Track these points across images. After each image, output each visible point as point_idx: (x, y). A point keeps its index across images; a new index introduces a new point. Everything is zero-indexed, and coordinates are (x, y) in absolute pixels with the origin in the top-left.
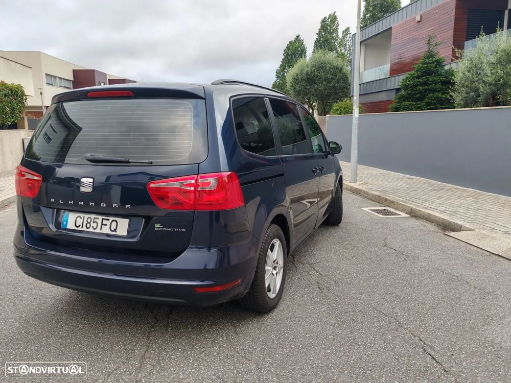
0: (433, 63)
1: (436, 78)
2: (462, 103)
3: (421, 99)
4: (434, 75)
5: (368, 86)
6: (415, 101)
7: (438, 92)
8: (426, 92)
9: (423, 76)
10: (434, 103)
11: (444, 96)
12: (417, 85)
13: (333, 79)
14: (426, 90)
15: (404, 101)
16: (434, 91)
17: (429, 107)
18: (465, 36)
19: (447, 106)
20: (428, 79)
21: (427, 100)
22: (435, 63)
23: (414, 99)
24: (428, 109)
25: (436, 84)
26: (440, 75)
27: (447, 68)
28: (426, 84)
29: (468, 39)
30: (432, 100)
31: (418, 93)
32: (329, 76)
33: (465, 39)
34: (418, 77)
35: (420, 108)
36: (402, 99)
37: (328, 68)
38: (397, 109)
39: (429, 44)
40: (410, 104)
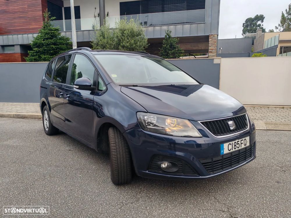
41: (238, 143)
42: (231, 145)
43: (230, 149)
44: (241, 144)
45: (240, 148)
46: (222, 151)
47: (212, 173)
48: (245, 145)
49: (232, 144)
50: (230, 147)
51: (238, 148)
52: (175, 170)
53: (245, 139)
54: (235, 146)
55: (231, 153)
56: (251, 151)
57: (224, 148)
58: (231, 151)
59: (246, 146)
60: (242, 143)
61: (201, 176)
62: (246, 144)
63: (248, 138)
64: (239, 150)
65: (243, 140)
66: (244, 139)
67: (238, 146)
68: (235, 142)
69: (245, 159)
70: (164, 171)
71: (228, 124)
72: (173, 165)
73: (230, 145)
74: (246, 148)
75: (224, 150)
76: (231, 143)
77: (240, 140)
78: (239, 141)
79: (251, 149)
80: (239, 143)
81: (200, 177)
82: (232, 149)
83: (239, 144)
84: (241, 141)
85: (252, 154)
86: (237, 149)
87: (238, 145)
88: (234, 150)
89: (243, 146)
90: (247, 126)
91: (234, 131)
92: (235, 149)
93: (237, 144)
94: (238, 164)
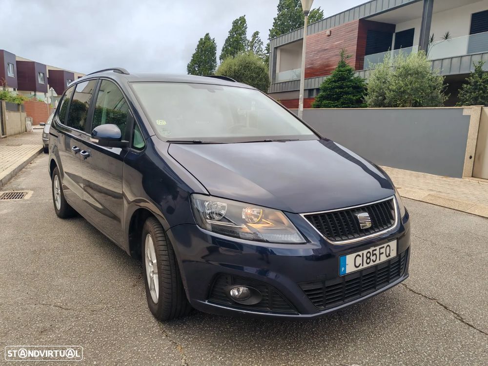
0: (346, 71)
1: (348, 84)
2: (373, 104)
3: (337, 99)
4: (346, 81)
5: (284, 85)
6: (333, 101)
7: (350, 94)
8: (341, 94)
9: (338, 81)
10: (347, 103)
11: (354, 98)
12: (334, 88)
13: (256, 78)
14: (341, 93)
15: (324, 100)
16: (347, 93)
17: (344, 106)
18: (365, 51)
19: (357, 106)
20: (343, 84)
21: (342, 100)
22: (348, 72)
23: (332, 99)
24: (343, 107)
25: (348, 88)
26: (351, 81)
27: (356, 75)
28: (341, 87)
29: (367, 54)
30: (345, 100)
31: (336, 95)
32: (254, 75)
33: (364, 53)
34: (335, 82)
35: (336, 106)
36: (323, 98)
37: (253, 68)
38: (318, 106)
39: (342, 55)
40: (329, 103)
41: (374, 252)
42: (360, 256)
43: (357, 265)
44: (380, 254)
45: (378, 262)
46: (343, 269)
47: (323, 307)
48: (387, 257)
49: (362, 256)
50: (359, 261)
51: (374, 261)
52: (254, 301)
53: (388, 246)
54: (368, 258)
55: (361, 271)
56: (399, 265)
57: (347, 263)
58: (361, 267)
59: (389, 258)
60: (383, 253)
61: (301, 314)
62: (389, 254)
63: (393, 244)
64: (376, 266)
65: (383, 247)
66: (385, 245)
67: (373, 258)
68: (369, 252)
69: (387, 281)
70: (236, 303)
71: (357, 217)
72: (253, 293)
73: (358, 257)
74: (389, 261)
75: (347, 266)
76: (360, 253)
77: (378, 248)
78: (376, 250)
79: (399, 261)
80: (377, 252)
81: (300, 316)
82: (361, 264)
83: (375, 254)
84: (380, 249)
85: (402, 271)
86: (372, 264)
87: (375, 256)
88: (366, 266)
89: (384, 258)
90: (394, 220)
91: (369, 232)
92: (368, 263)
93: (373, 256)
94: (373, 290)
